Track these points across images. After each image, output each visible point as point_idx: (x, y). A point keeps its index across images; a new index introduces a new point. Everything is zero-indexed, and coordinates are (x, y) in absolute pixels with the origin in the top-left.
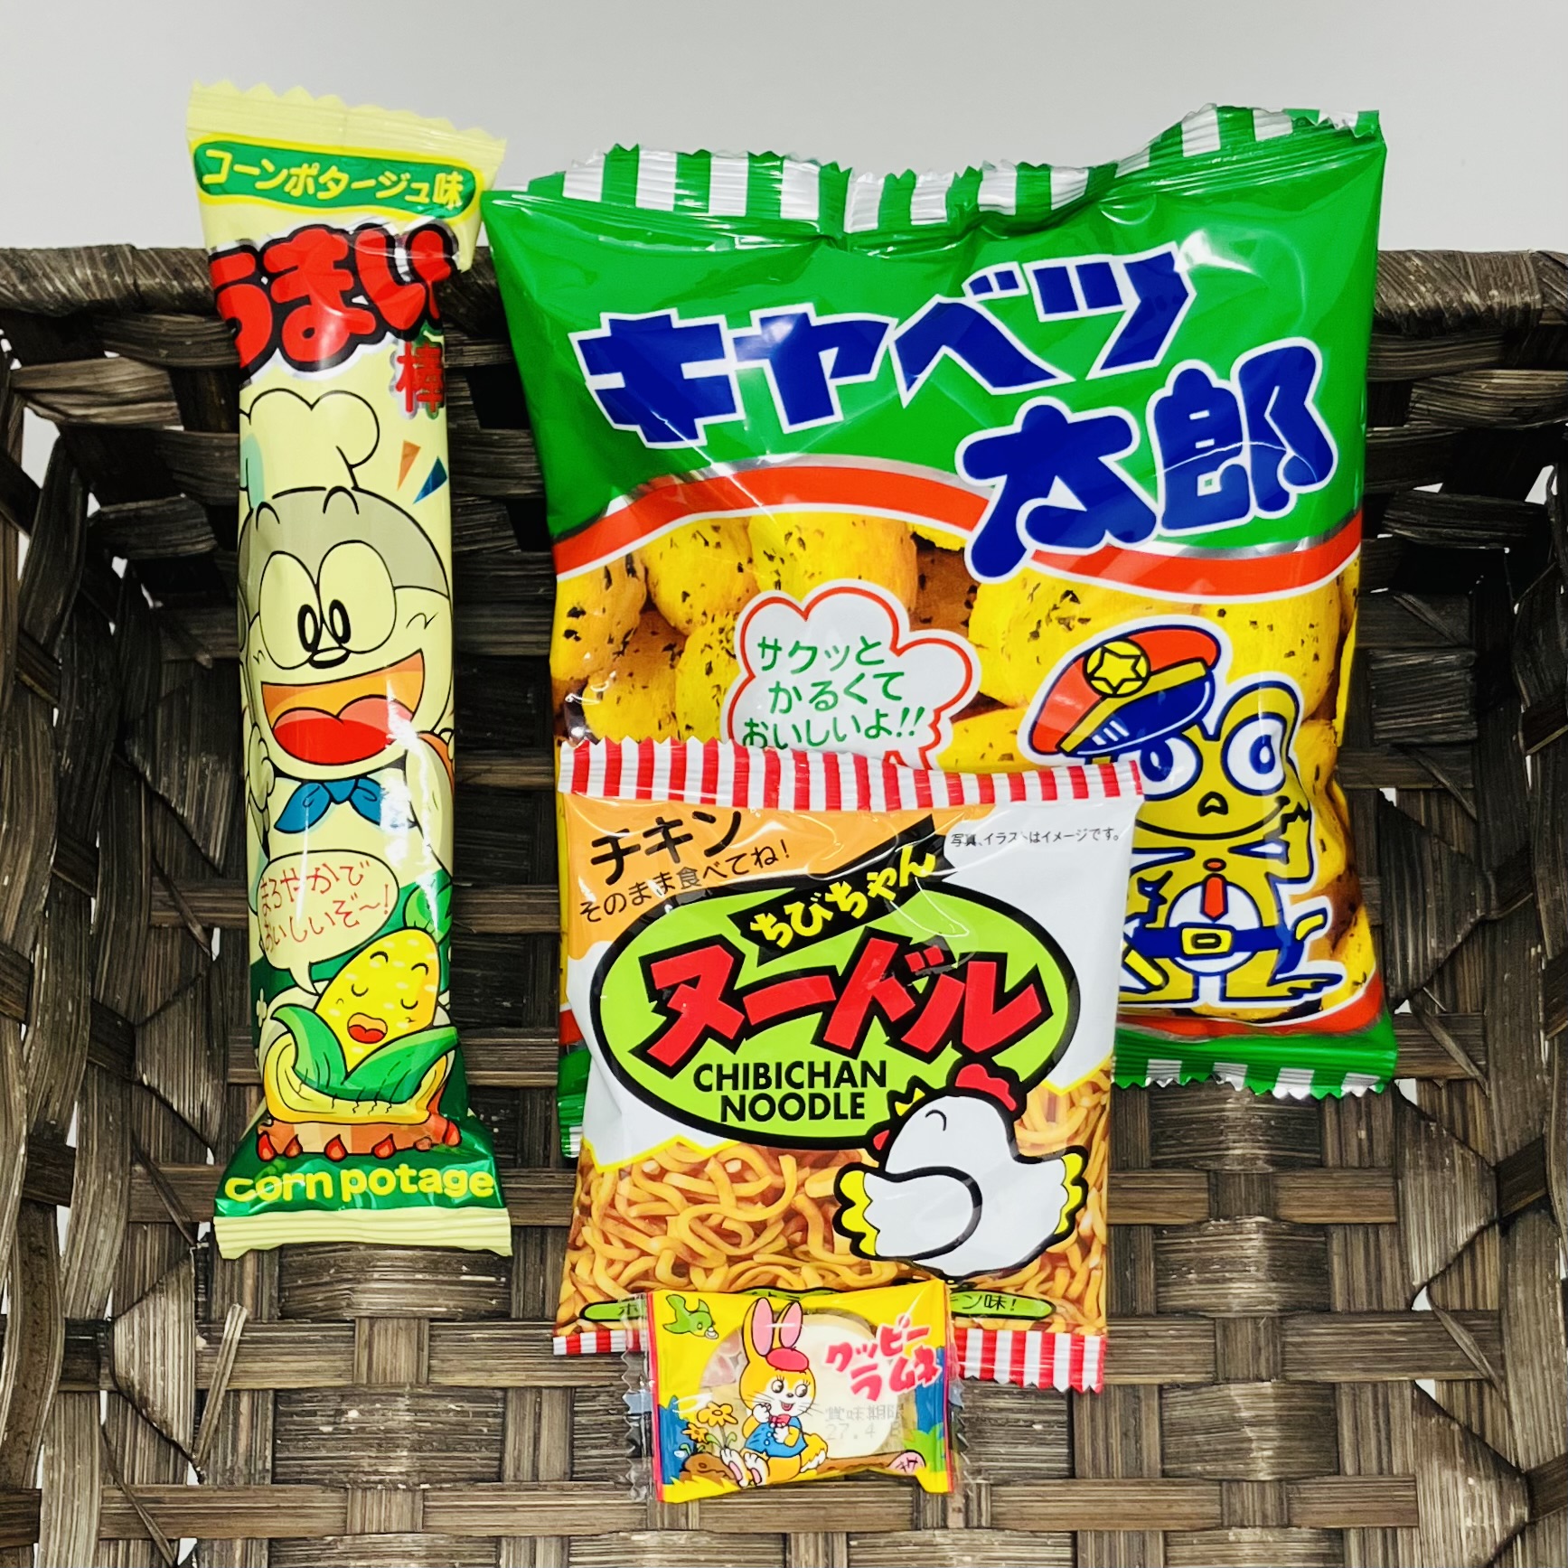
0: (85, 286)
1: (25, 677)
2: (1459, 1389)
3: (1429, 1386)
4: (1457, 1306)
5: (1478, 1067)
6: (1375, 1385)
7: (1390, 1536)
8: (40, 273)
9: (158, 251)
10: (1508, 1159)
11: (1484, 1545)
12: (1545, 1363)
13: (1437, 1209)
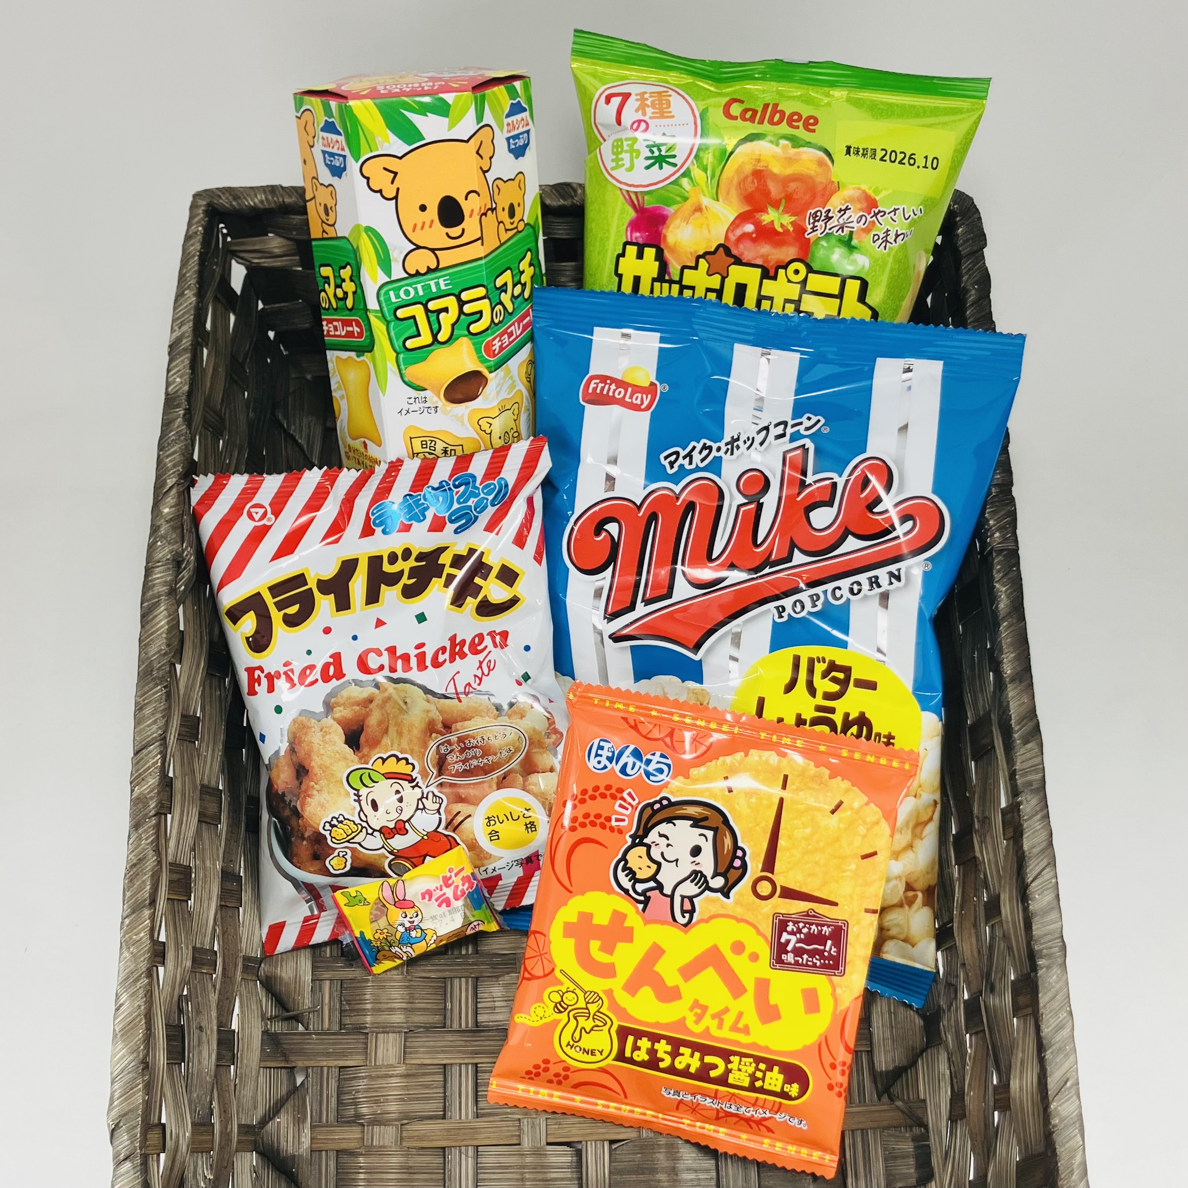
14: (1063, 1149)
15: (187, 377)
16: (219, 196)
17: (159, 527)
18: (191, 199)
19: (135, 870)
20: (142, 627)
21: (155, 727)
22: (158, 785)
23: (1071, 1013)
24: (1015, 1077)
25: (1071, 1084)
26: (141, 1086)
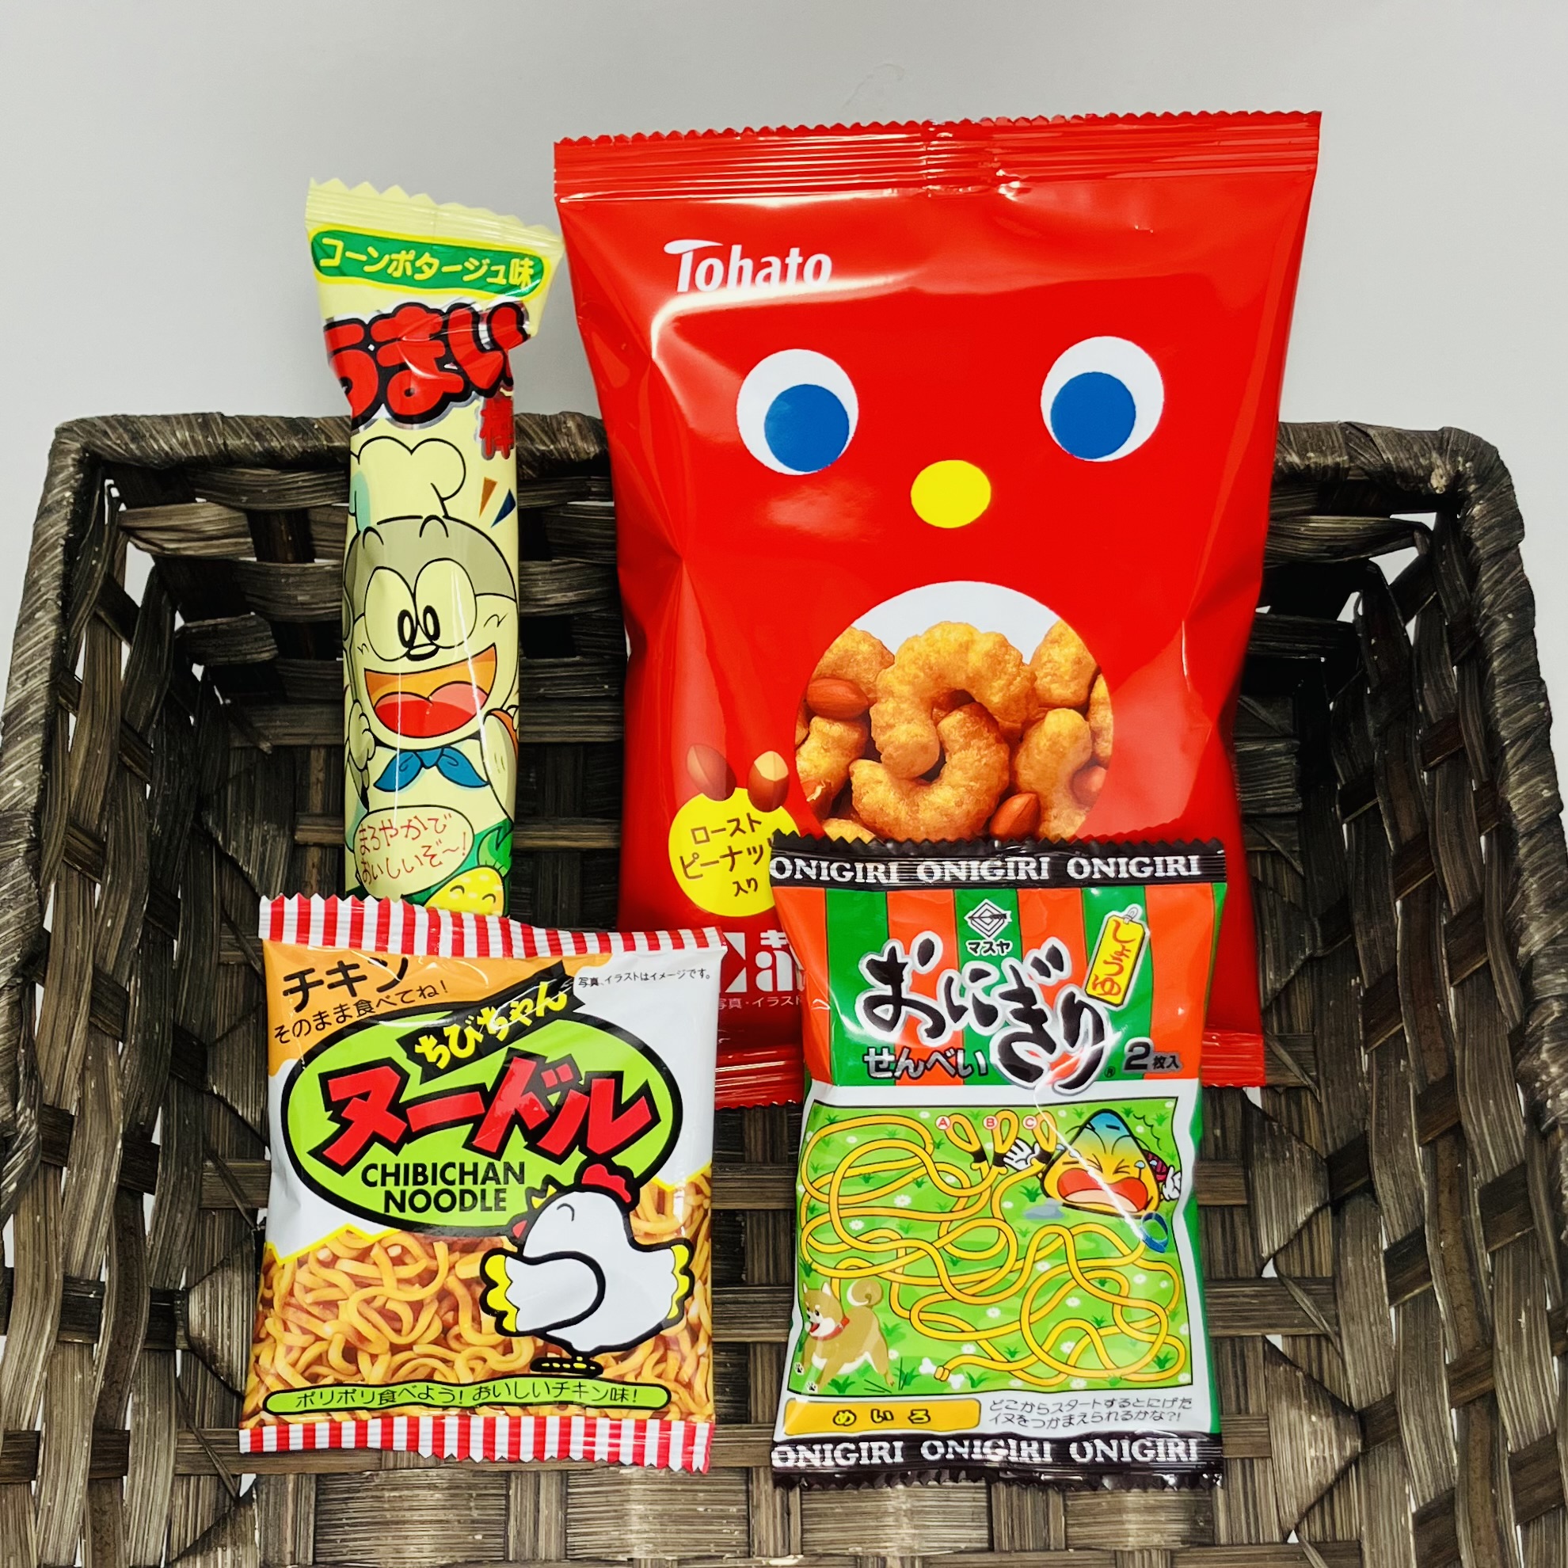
0: (184, 445)
1: (126, 759)
2: (1302, 1343)
3: (1277, 1340)
4: (1298, 1274)
5: (1311, 1077)
6: (1232, 1338)
7: (1248, 1463)
8: (148, 435)
9: (243, 418)
10: (1337, 1152)
11: (1325, 1471)
12: (1372, 1319)
13: (1280, 1194)
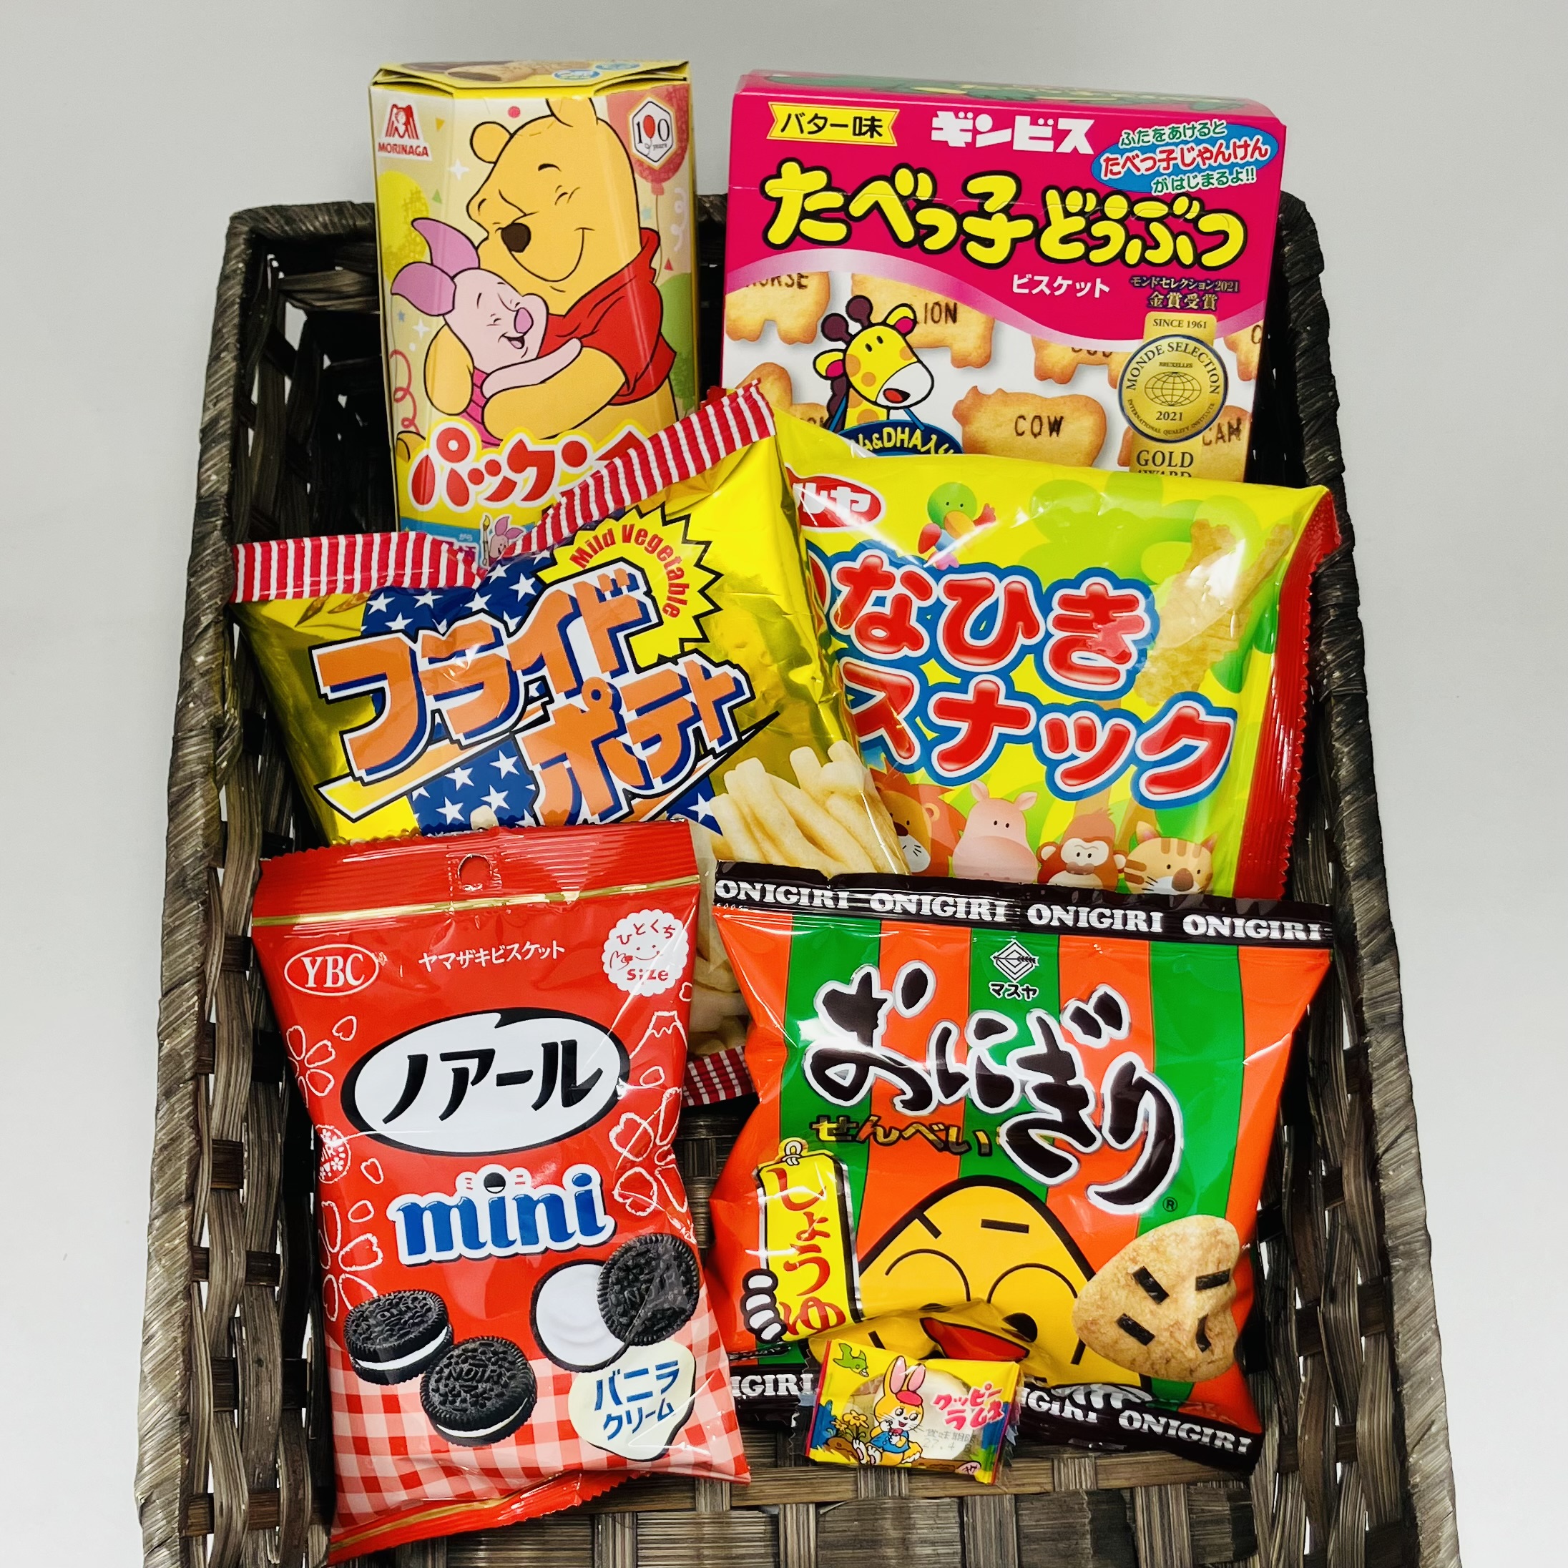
14: (1424, 1518)
15: (226, 473)
16: (267, 220)
17: (190, 683)
18: (228, 223)
19: (166, 1153)
20: (171, 820)
21: (190, 957)
22: (196, 1037)
23: (1437, 1332)
24: (1363, 1419)
25: (1436, 1431)
26: (179, 1446)
